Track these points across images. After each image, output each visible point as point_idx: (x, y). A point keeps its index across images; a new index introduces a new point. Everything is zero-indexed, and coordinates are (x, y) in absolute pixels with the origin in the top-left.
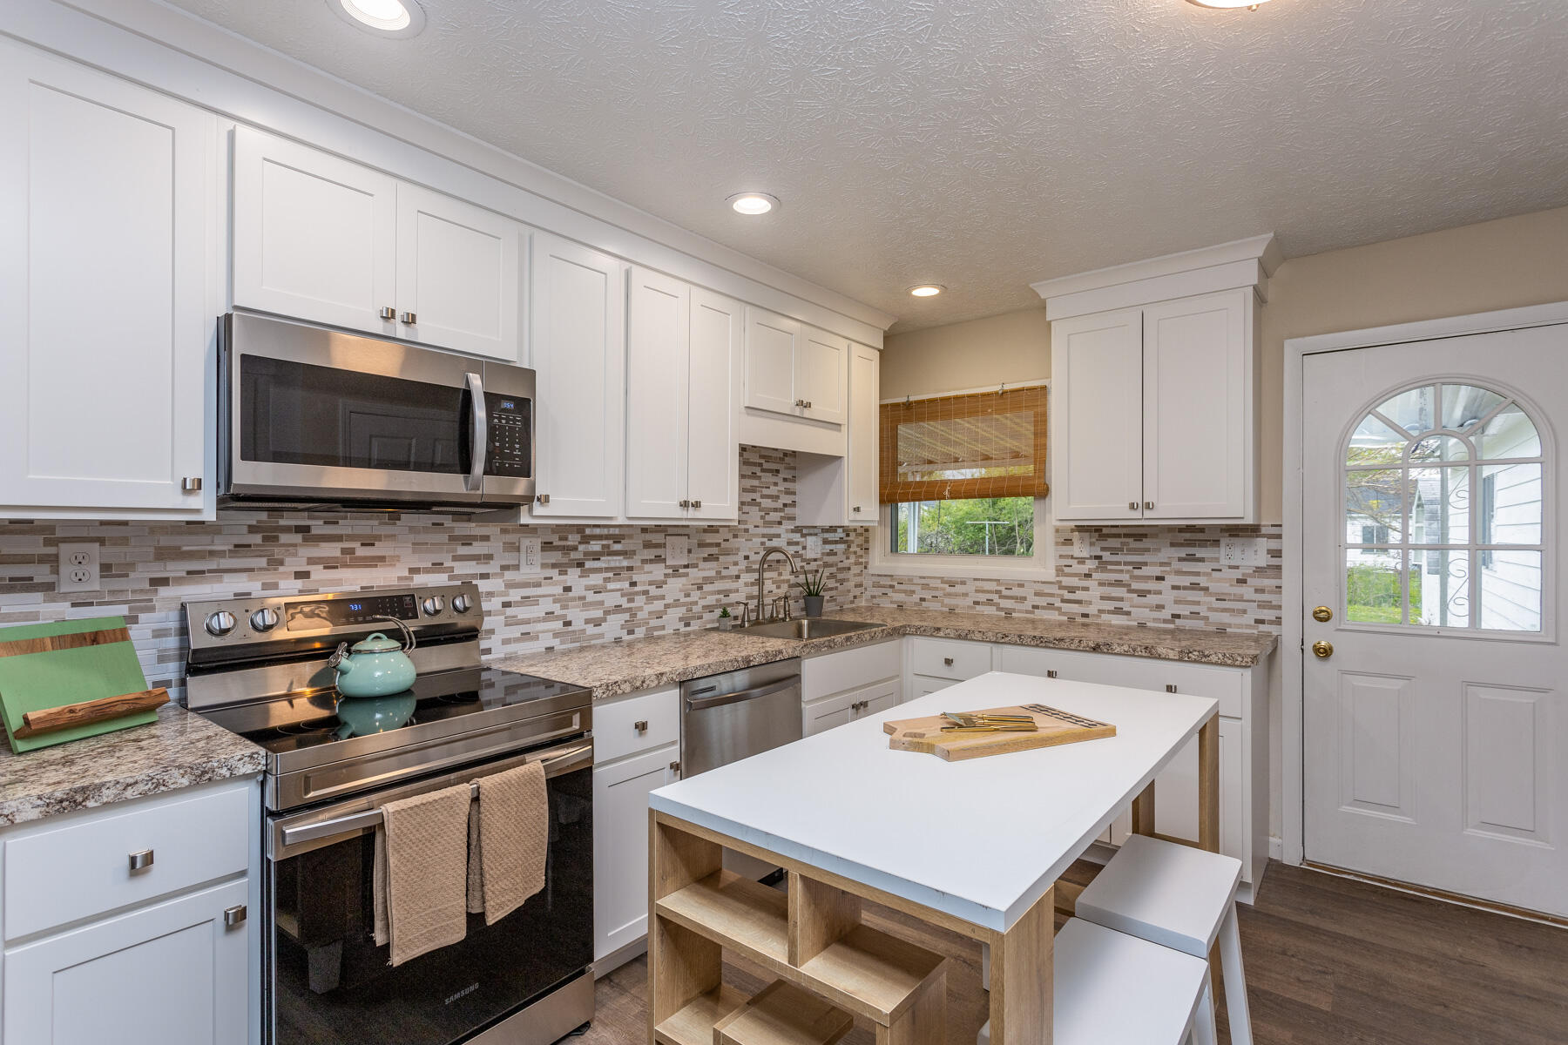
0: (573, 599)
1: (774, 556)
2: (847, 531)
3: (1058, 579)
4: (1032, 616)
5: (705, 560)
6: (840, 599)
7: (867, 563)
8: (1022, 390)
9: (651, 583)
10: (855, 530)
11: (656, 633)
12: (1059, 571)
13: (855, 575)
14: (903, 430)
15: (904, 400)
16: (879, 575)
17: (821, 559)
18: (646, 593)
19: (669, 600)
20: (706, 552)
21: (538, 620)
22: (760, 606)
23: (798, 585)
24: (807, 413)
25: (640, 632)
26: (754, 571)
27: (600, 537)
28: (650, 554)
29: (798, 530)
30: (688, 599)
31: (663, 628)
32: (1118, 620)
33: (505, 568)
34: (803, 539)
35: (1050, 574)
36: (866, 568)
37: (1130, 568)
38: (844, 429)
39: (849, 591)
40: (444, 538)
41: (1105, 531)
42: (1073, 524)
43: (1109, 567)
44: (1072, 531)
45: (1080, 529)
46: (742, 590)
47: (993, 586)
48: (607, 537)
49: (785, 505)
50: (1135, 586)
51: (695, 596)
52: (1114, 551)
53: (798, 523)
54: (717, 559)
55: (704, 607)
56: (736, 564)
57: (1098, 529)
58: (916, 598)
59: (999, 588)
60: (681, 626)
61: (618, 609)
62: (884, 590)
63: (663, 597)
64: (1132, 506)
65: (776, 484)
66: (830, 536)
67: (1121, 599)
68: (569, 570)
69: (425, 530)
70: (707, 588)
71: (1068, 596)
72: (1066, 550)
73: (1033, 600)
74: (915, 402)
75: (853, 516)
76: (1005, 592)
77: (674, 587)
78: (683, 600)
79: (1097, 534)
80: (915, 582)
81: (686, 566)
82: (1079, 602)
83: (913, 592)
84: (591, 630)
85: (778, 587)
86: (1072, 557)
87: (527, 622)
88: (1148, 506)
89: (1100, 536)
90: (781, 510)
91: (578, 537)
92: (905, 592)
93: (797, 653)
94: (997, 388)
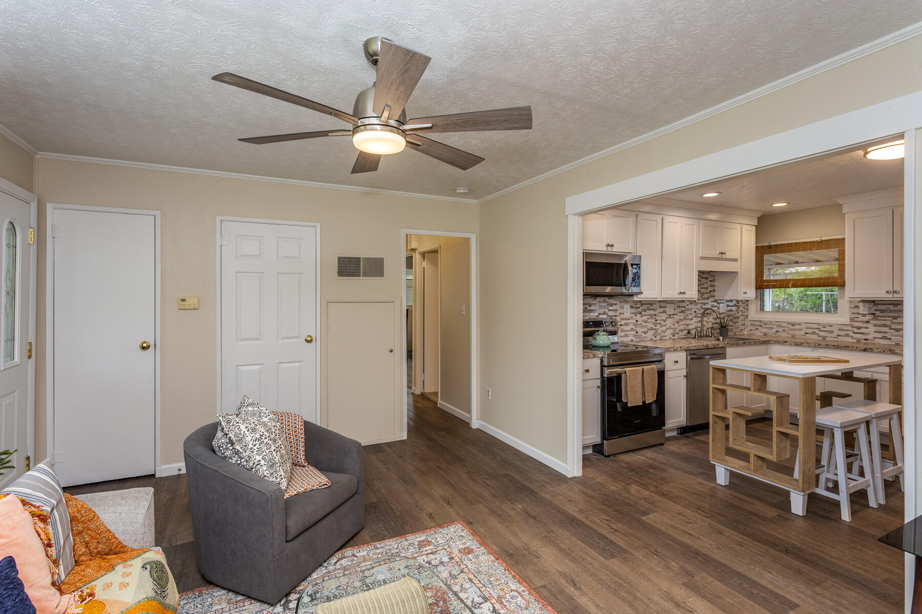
0: (638, 325)
1: (709, 311)
2: (738, 302)
3: (851, 323)
4: (837, 339)
5: (680, 312)
6: (734, 330)
7: (747, 315)
8: (832, 240)
9: (662, 320)
10: (741, 301)
11: (664, 338)
12: (852, 320)
13: (742, 320)
14: (766, 257)
15: (768, 244)
16: (754, 321)
17: (725, 313)
18: (660, 323)
19: (668, 327)
20: (680, 310)
21: (629, 331)
22: (702, 330)
23: (717, 323)
24: (724, 256)
25: (658, 337)
26: (699, 317)
27: (646, 304)
28: (661, 310)
29: (716, 301)
30: (674, 327)
31: (666, 336)
32: (883, 342)
33: (620, 314)
34: (718, 305)
35: (847, 321)
36: (747, 317)
37: (891, 319)
38: (739, 260)
39: (739, 327)
40: (606, 304)
41: (876, 302)
42: (859, 299)
43: (879, 318)
44: (859, 302)
45: (863, 301)
46: (694, 324)
47: (816, 326)
48: (648, 304)
49: (710, 291)
50: (893, 327)
51: (677, 325)
52: (882, 311)
53: (716, 298)
54: (684, 312)
55: (680, 330)
56: (691, 314)
57: (873, 302)
58: (774, 331)
59: (819, 327)
60: (672, 336)
61: (652, 329)
62: (757, 327)
63: (666, 325)
64: (887, 292)
65: (707, 283)
66: (730, 304)
67: (886, 333)
68: (638, 315)
69: (602, 302)
70: (680, 323)
71: (856, 330)
72: (856, 310)
73: (837, 332)
74: (774, 245)
75: (743, 295)
76: (822, 329)
77: (669, 322)
78: (672, 327)
79: (872, 304)
80: (773, 324)
81: (673, 315)
82: (863, 334)
83: (773, 328)
84: (643, 335)
85: (708, 324)
86: (859, 314)
87: (626, 331)
88: (895, 292)
89: (874, 304)
90: (709, 293)
91: (640, 304)
92: (768, 328)
93: (724, 346)
94: (818, 239)
